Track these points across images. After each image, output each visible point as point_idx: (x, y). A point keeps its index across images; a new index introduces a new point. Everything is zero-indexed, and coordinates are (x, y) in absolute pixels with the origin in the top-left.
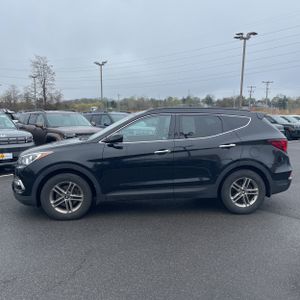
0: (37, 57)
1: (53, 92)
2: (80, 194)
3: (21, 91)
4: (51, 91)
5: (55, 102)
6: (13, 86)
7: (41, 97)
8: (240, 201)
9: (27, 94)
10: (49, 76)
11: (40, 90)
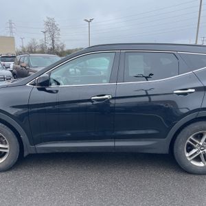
0: (48, 18)
1: (59, 43)
2: (6, 144)
3: (39, 42)
4: (57, 43)
5: (60, 50)
6: (33, 39)
7: (51, 46)
8: (198, 159)
9: (42, 45)
10: (56, 32)
11: (50, 42)
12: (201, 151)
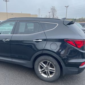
10: (55, 12)
12: (46, 70)
